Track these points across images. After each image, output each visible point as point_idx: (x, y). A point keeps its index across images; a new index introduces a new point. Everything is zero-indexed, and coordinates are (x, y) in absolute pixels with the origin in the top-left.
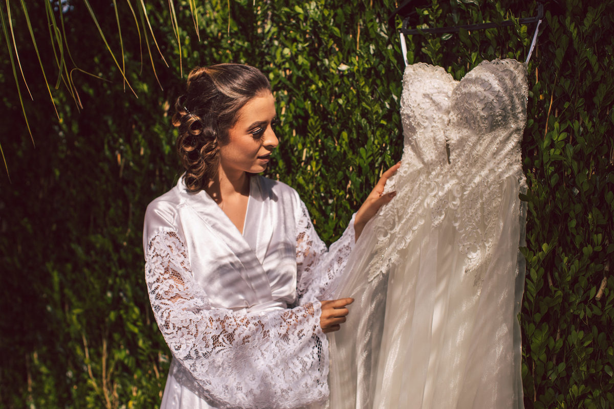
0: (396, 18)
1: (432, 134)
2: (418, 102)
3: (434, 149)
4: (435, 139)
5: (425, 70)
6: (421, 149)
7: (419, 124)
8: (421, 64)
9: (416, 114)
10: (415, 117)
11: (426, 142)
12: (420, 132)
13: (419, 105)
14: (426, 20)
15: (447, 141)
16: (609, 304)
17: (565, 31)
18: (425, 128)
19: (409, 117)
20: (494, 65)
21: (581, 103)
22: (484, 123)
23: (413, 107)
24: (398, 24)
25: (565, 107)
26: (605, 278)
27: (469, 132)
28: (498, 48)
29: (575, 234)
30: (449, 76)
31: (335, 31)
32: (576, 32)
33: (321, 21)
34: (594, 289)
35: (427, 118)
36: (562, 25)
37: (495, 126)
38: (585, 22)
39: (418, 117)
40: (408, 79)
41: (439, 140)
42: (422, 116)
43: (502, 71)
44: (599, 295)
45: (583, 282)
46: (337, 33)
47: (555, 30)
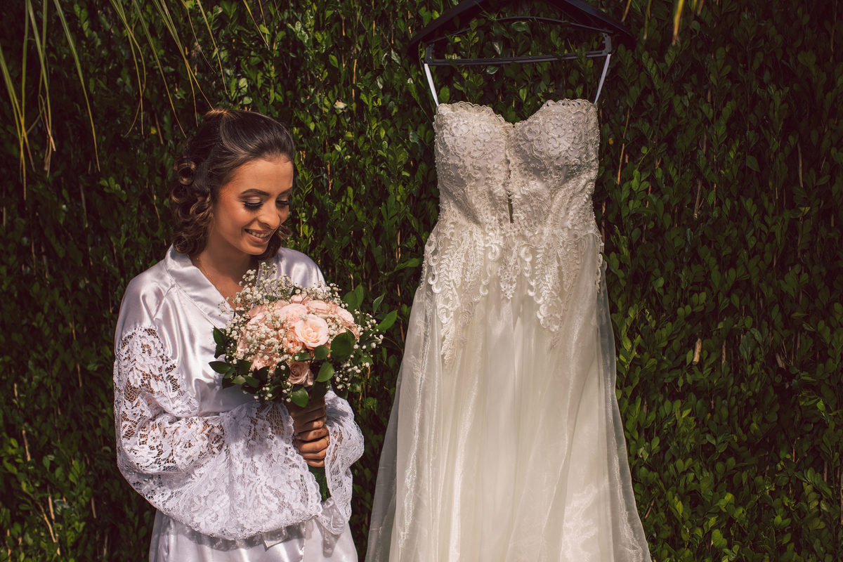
0: (419, 46)
1: (486, 187)
2: (468, 150)
3: (489, 205)
4: (490, 193)
5: (470, 111)
6: (473, 205)
7: (470, 177)
8: (462, 103)
9: (467, 164)
10: (466, 167)
11: (480, 198)
12: (470, 186)
13: (470, 153)
14: (456, 48)
15: (509, 196)
16: (709, 367)
17: (641, 68)
18: (477, 180)
19: (456, 167)
20: (564, 107)
21: (664, 148)
22: (557, 175)
23: (463, 155)
24: (421, 52)
25: (643, 152)
26: (699, 340)
27: (537, 184)
28: (551, 84)
29: (662, 294)
30: (499, 118)
31: (332, 60)
32: (654, 68)
33: (311, 48)
34: (690, 354)
35: (480, 169)
36: (638, 62)
37: (568, 177)
38: (667, 58)
39: (470, 168)
40: (449, 122)
41: (498, 194)
42: (474, 167)
43: (574, 114)
44: (696, 359)
45: (676, 345)
46: (334, 64)
47: (628, 66)
